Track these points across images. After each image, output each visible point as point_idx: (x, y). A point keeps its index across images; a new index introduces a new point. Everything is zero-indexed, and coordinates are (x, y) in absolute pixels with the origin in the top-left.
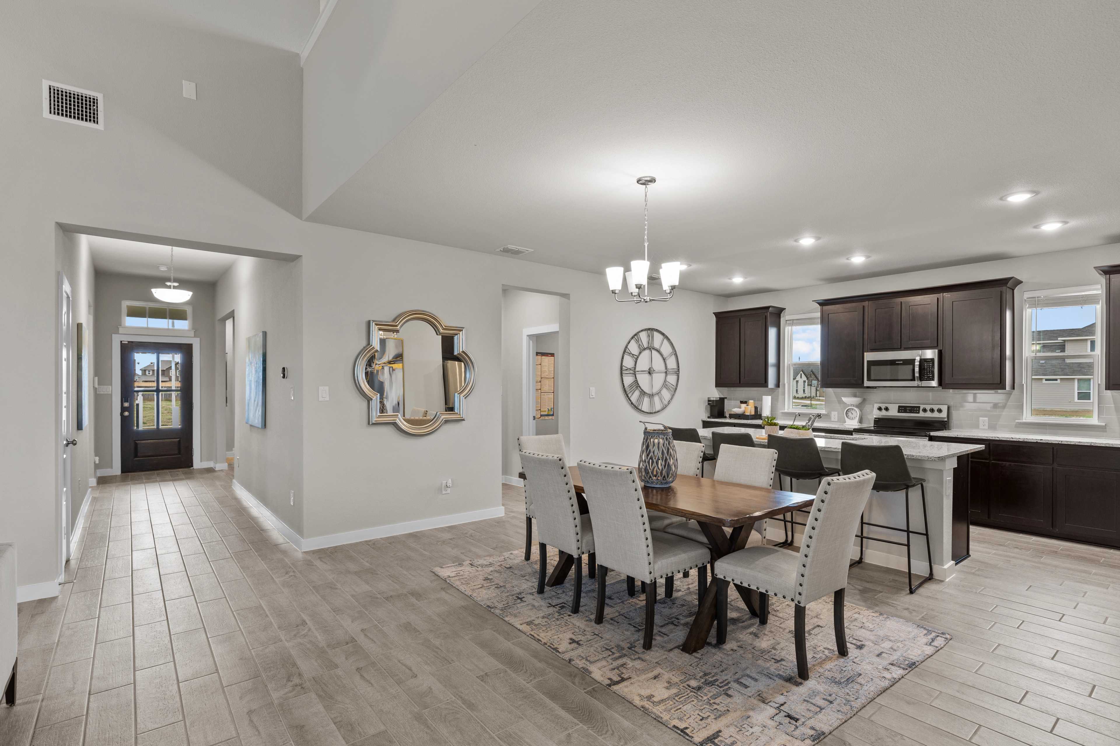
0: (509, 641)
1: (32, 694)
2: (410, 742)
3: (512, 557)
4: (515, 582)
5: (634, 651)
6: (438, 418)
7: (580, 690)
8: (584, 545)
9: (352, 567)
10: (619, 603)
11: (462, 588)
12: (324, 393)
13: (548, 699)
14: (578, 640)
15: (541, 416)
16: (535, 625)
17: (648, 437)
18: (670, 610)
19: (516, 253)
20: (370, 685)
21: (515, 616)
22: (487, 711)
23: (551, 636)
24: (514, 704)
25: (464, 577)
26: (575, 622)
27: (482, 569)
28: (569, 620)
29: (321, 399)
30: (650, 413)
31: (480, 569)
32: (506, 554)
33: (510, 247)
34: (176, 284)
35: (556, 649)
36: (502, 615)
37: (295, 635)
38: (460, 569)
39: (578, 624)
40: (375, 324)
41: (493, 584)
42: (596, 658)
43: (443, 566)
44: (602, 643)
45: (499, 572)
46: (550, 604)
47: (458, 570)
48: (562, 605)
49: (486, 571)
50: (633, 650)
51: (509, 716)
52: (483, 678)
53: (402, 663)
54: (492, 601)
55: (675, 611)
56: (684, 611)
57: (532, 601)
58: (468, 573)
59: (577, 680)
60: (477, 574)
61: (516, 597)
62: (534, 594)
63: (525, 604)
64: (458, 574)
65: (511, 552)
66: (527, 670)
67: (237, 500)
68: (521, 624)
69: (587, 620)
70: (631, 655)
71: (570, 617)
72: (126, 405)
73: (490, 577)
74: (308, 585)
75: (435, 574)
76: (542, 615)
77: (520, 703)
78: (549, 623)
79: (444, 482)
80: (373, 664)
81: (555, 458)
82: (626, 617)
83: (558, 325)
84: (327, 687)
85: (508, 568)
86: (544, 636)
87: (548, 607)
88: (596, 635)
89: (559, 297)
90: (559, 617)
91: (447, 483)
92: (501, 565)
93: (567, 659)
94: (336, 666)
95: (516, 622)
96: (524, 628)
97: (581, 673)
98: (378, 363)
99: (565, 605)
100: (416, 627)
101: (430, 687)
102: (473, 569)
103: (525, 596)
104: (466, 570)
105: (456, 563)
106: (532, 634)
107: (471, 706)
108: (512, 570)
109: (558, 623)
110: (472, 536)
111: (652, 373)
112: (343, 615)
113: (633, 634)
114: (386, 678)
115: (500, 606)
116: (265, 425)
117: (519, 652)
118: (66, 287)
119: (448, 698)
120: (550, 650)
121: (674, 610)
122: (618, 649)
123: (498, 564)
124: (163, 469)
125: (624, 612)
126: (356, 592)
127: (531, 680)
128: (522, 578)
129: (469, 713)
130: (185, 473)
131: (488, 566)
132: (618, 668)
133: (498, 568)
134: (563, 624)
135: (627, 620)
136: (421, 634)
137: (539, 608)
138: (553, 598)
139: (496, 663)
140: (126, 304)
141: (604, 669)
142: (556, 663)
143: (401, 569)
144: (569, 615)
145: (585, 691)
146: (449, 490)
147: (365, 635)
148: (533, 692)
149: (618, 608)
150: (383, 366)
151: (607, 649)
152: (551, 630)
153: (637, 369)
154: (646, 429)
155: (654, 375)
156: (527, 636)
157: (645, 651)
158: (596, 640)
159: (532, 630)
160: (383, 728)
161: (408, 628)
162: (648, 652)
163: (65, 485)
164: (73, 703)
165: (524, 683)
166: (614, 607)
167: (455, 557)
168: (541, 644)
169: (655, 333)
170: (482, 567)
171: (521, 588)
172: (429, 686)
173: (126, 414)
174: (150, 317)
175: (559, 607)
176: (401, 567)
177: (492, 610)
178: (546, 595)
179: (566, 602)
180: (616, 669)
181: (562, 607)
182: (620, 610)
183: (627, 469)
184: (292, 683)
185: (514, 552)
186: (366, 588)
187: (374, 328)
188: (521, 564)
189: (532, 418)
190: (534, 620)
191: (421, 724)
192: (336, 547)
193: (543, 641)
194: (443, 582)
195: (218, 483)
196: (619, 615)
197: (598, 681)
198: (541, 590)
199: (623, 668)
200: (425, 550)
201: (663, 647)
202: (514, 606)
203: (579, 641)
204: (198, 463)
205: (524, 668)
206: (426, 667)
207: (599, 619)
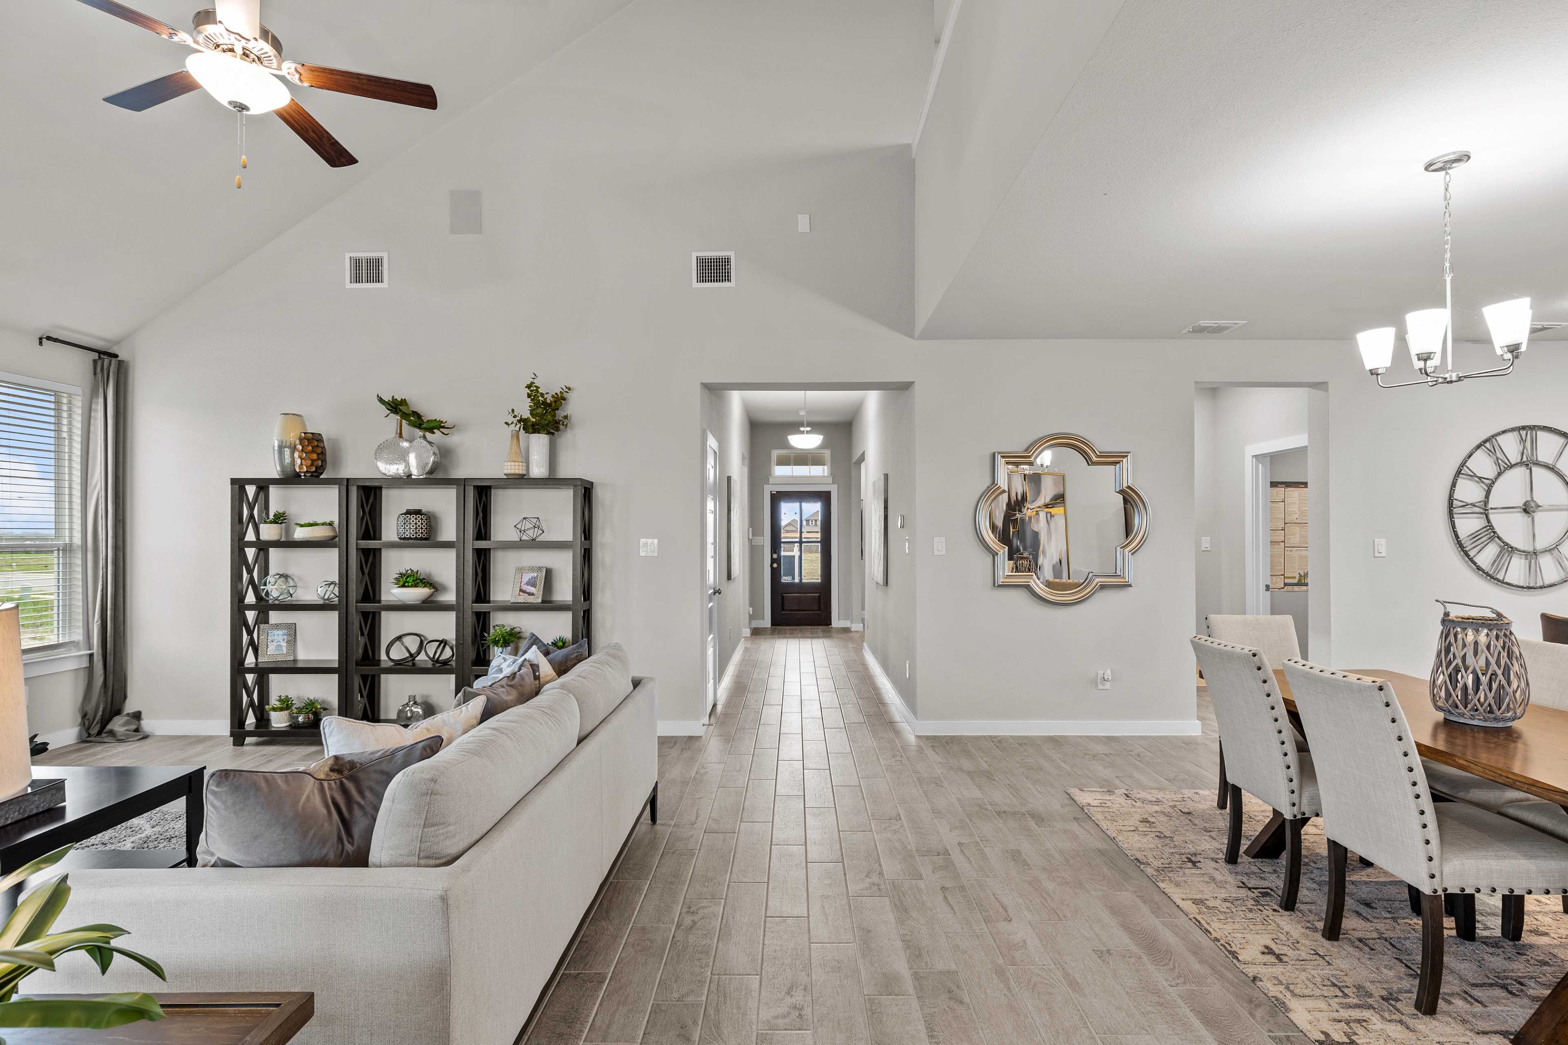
0: (1157, 917)
1: (668, 818)
2: (981, 997)
3: (1196, 798)
4: (1191, 836)
5: (1393, 1006)
6: (1090, 581)
7: (1261, 1029)
8: (1305, 801)
9: (967, 764)
10: (1385, 918)
11: (1104, 825)
12: (940, 546)
13: (1198, 1021)
14: (1280, 952)
15: (1286, 584)
16: (1208, 908)
17: (1449, 630)
18: (1506, 963)
19: (1218, 330)
20: (952, 911)
21: (1178, 885)
22: (1095, 1000)
23: (1230, 931)
24: (1140, 1007)
25: (1111, 810)
26: (1282, 923)
27: (1142, 805)
28: (1271, 917)
29: (936, 553)
30: (1529, 588)
31: (1139, 804)
32: (1187, 793)
33: (1204, 323)
34: (809, 429)
35: (1234, 954)
36: (1155, 877)
37: (885, 829)
38: (1109, 798)
39: (1287, 928)
40: (1001, 456)
41: (1154, 830)
42: (1307, 992)
43: (1084, 789)
44: (1327, 972)
45: (1167, 816)
46: (1243, 883)
47: (1105, 798)
48: (1265, 890)
49: (1148, 809)
50: (1391, 1005)
51: (1127, 1020)
52: (1104, 954)
53: (997, 898)
54: (1146, 854)
55: (1519, 968)
56: (1544, 975)
57: (1212, 871)
58: (1118, 805)
59: (1259, 1013)
60: (1132, 810)
61: (1187, 858)
62: (1220, 861)
63: (1198, 872)
64: (1103, 805)
65: (1196, 791)
66: (1174, 967)
67: (865, 666)
68: (1183, 900)
69: (1308, 928)
70: (1384, 1011)
71: (1275, 913)
72: (775, 556)
73: (1151, 819)
74: (913, 775)
75: (1070, 797)
76: (1223, 896)
77: (1150, 1009)
78: (1234, 911)
79: (1101, 673)
80: (962, 888)
81: (1246, 651)
82: (1394, 946)
83: (1306, 436)
84: (905, 897)
85: (1184, 813)
86: (1218, 928)
87: (1238, 887)
88: (1319, 955)
89: (1307, 389)
90: (1255, 908)
91: (1104, 674)
92: (1175, 806)
93: (1250, 975)
94: (920, 877)
95: (1177, 895)
96: (1187, 906)
97: (1271, 1004)
98: (1030, 507)
99: (1272, 893)
100: (1027, 859)
101: (1024, 941)
102: (1129, 802)
103: (1202, 860)
104: (1117, 801)
105: (1104, 788)
106: (1199, 918)
107: (1073, 984)
108: (1190, 818)
109: (1250, 915)
110: (1139, 755)
111: (1534, 512)
112: (942, 820)
113: (1401, 978)
114: (973, 910)
115: (1157, 864)
116: (886, 582)
117: (1168, 937)
118: (712, 442)
119: (1045, 963)
120: (1223, 952)
121: (1515, 966)
122: (1358, 992)
123: (1170, 804)
124: (805, 625)
125: (1392, 936)
126: (964, 796)
127: (1177, 985)
128: (1205, 833)
129: (1069, 993)
130: (823, 631)
131: (1152, 803)
132: (1348, 1023)
133: (1168, 810)
134: (1258, 920)
135: (1395, 950)
136: (1031, 869)
137: (1221, 885)
138: (1251, 876)
139: (1128, 941)
140: (775, 453)
141: (1319, 1015)
142: (1230, 976)
143: (1026, 780)
144: (1275, 910)
145: (1271, 1034)
146: (1108, 685)
147: (962, 850)
148: (1176, 1001)
149: (1381, 926)
150: (1037, 511)
151: (1334, 985)
152: (1234, 922)
153: (1491, 505)
154: (1447, 614)
155: (1538, 516)
156: (1190, 919)
157: (1420, 1015)
158: (1316, 963)
159: (1200, 913)
160: (954, 967)
161: (1016, 856)
162: (1427, 1019)
163: (711, 631)
164: (692, 836)
165: (1165, 984)
166: (1371, 922)
167: (1106, 781)
168: (1210, 939)
169: (1541, 435)
170: (1143, 802)
171: (1198, 848)
172: (1024, 938)
173: (775, 565)
174: (795, 465)
175: (1259, 892)
176: (1027, 778)
177: (1142, 867)
178: (1239, 868)
179: (1275, 889)
180: (1343, 1023)
181: (1265, 894)
182: (1383, 930)
183: (1373, 682)
184: (871, 880)
185: (1201, 792)
186: (976, 793)
187: (1000, 462)
188: (1208, 812)
189: (1262, 588)
190: (1208, 900)
191: (1001, 981)
192: (954, 737)
193: (1214, 935)
194: (1079, 809)
195: (851, 645)
196: (1379, 938)
197: (1301, 1029)
198: (1232, 858)
199: (1358, 1025)
200: (1064, 762)
201: (1464, 1021)
202: (1179, 870)
203: (1282, 955)
204: (836, 623)
205: (1171, 962)
206: (1026, 913)
207: (1333, 931)
